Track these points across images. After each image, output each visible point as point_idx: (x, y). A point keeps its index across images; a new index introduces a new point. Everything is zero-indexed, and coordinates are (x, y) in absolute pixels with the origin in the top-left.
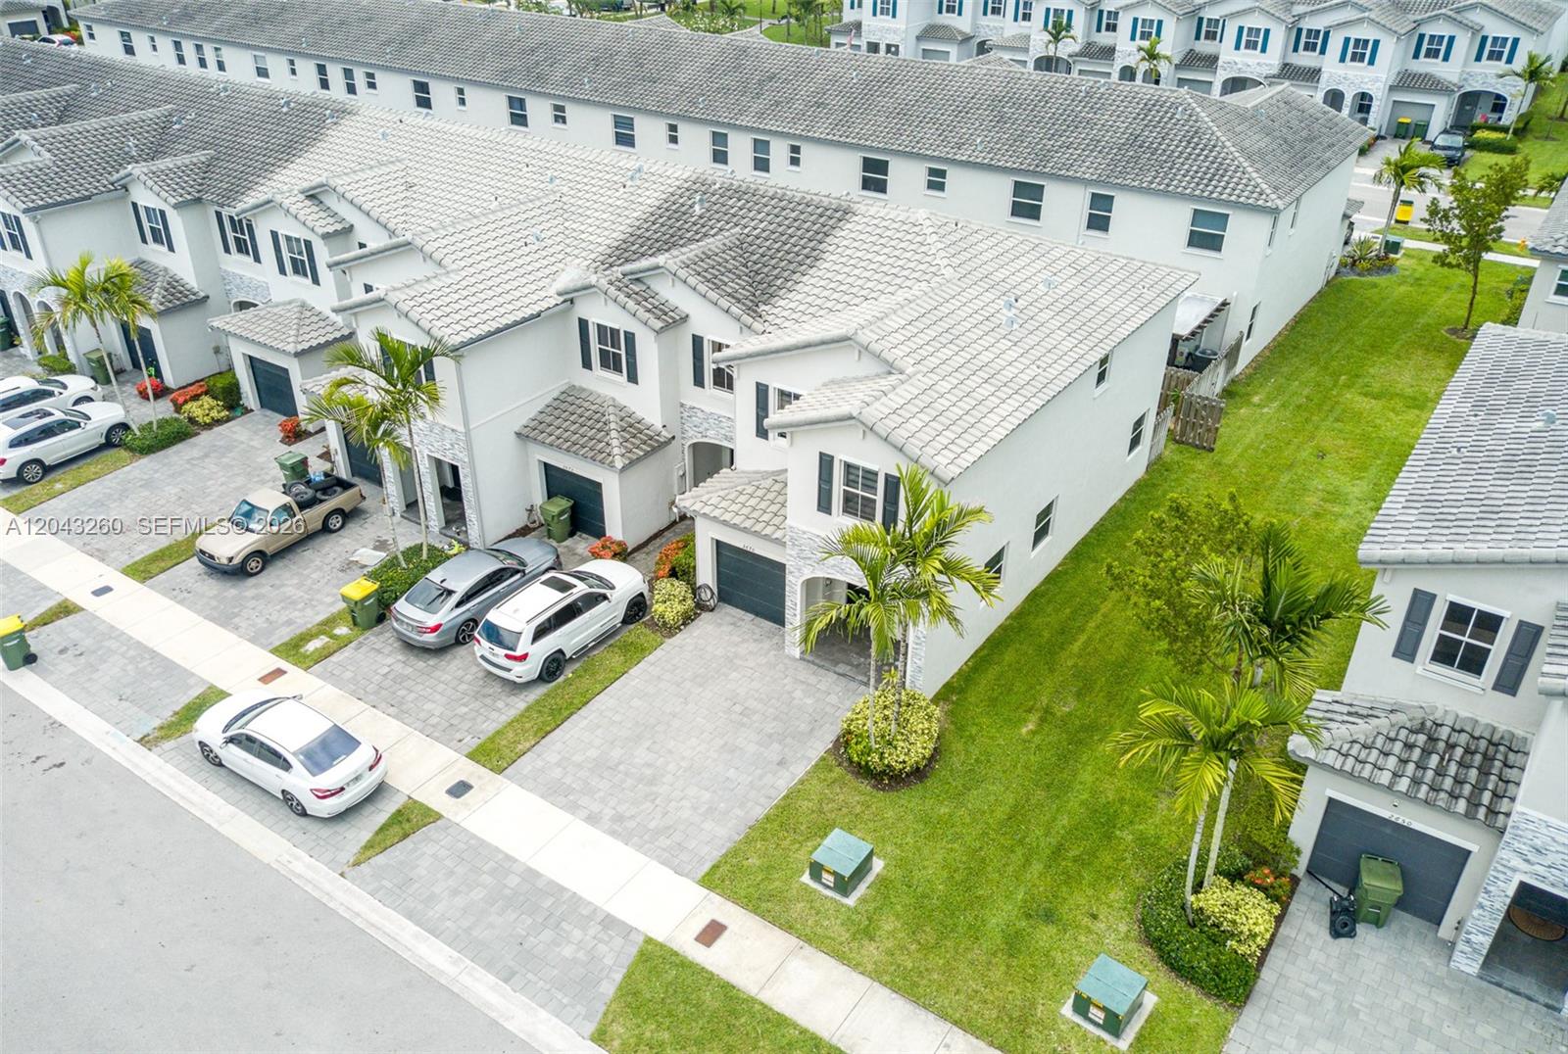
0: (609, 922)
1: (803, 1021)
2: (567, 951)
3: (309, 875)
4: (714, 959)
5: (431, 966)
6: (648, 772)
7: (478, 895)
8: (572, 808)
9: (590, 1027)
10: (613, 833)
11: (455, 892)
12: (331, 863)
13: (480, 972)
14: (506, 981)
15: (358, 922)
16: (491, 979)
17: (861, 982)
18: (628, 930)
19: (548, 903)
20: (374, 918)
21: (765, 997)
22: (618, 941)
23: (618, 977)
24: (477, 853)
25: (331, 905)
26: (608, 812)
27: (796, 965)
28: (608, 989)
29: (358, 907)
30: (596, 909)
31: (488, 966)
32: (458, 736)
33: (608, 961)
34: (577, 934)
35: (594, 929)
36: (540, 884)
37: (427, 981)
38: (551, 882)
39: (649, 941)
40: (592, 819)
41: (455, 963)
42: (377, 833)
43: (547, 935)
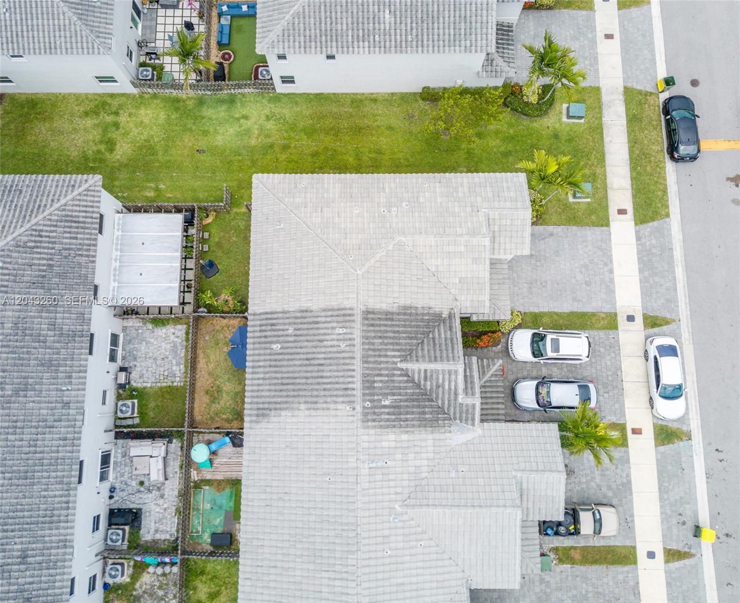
0: (638, 238)
1: (629, 175)
2: (654, 242)
3: (686, 330)
4: (629, 206)
5: (683, 271)
6: (583, 270)
7: (657, 279)
8: (612, 281)
9: (667, 219)
10: (611, 262)
11: (661, 285)
12: (679, 327)
13: (675, 257)
14: (672, 249)
15: (687, 301)
16: (674, 253)
17: (608, 169)
18: (637, 232)
19: (645, 259)
20: (683, 298)
21: (629, 187)
22: (642, 232)
23: (651, 224)
24: (646, 293)
25: (689, 313)
26: (606, 269)
27: (615, 186)
28: (655, 223)
29: (684, 307)
30: (638, 245)
31: (672, 256)
32: (612, 341)
33: (649, 230)
34: (648, 243)
35: (643, 240)
36: (642, 266)
37: (688, 268)
38: (639, 263)
39: (636, 224)
40: (611, 271)
41: (677, 265)
42: (661, 325)
43: (654, 251)
